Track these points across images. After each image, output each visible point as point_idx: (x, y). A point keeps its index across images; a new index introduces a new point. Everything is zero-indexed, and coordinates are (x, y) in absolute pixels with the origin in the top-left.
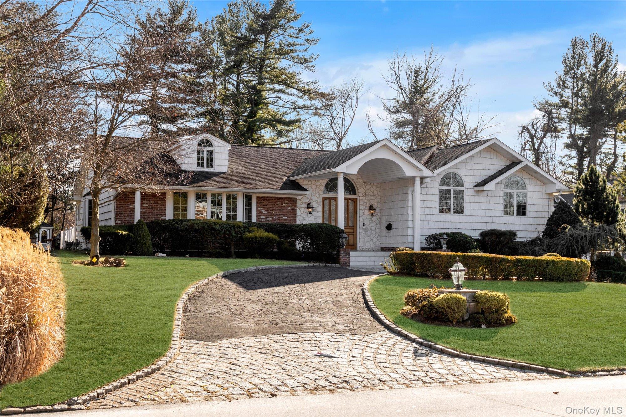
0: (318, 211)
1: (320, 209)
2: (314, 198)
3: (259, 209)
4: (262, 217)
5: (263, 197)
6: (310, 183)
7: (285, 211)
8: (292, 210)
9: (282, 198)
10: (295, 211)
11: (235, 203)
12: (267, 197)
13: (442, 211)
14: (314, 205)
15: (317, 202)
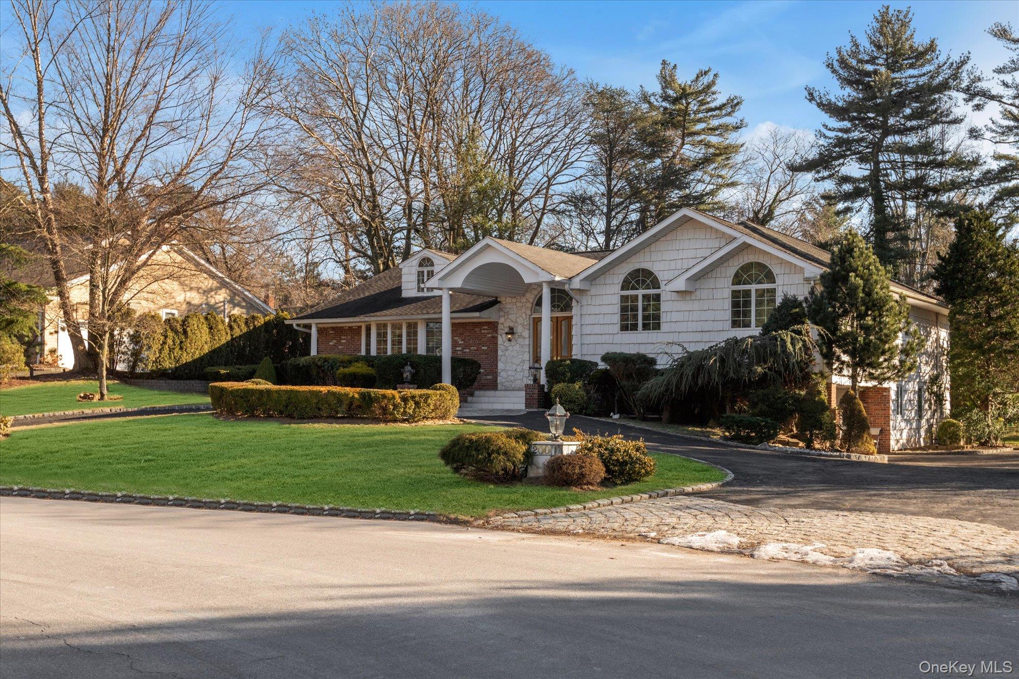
0: (524, 338)
1: (526, 334)
2: (520, 320)
3: (455, 338)
4: (457, 349)
5: (459, 323)
6: (514, 300)
7: (484, 340)
8: (493, 337)
9: (481, 323)
10: (496, 338)
11: (416, 333)
12: (463, 323)
13: (624, 328)
14: (519, 329)
15: (523, 326)
